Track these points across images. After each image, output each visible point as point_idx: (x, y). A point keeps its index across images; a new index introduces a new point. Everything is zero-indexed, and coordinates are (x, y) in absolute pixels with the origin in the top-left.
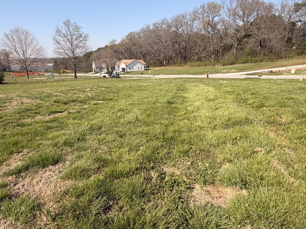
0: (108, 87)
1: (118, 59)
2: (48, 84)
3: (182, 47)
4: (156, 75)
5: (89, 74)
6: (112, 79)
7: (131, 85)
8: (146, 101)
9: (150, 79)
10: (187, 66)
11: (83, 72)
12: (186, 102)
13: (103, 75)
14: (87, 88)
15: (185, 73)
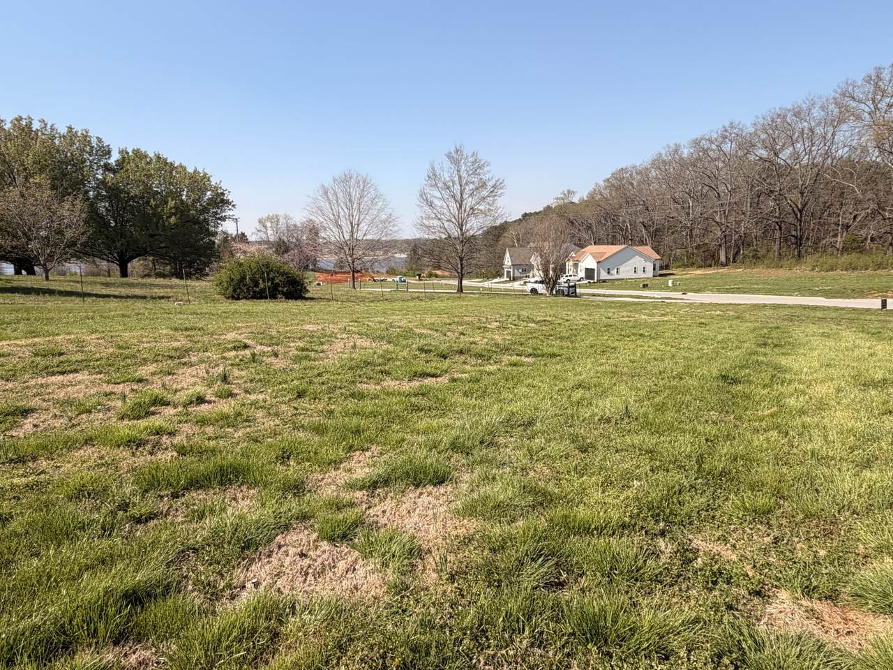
0: (545, 321)
1: (575, 244)
2: (397, 305)
3: (791, 206)
4: (689, 294)
5: (494, 284)
6: (555, 298)
7: (610, 318)
8: (654, 367)
9: (671, 303)
10: (803, 267)
11: (478, 277)
12: (783, 382)
13: (529, 287)
14: (492, 322)
15: (794, 291)
